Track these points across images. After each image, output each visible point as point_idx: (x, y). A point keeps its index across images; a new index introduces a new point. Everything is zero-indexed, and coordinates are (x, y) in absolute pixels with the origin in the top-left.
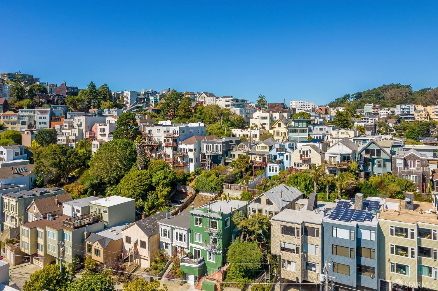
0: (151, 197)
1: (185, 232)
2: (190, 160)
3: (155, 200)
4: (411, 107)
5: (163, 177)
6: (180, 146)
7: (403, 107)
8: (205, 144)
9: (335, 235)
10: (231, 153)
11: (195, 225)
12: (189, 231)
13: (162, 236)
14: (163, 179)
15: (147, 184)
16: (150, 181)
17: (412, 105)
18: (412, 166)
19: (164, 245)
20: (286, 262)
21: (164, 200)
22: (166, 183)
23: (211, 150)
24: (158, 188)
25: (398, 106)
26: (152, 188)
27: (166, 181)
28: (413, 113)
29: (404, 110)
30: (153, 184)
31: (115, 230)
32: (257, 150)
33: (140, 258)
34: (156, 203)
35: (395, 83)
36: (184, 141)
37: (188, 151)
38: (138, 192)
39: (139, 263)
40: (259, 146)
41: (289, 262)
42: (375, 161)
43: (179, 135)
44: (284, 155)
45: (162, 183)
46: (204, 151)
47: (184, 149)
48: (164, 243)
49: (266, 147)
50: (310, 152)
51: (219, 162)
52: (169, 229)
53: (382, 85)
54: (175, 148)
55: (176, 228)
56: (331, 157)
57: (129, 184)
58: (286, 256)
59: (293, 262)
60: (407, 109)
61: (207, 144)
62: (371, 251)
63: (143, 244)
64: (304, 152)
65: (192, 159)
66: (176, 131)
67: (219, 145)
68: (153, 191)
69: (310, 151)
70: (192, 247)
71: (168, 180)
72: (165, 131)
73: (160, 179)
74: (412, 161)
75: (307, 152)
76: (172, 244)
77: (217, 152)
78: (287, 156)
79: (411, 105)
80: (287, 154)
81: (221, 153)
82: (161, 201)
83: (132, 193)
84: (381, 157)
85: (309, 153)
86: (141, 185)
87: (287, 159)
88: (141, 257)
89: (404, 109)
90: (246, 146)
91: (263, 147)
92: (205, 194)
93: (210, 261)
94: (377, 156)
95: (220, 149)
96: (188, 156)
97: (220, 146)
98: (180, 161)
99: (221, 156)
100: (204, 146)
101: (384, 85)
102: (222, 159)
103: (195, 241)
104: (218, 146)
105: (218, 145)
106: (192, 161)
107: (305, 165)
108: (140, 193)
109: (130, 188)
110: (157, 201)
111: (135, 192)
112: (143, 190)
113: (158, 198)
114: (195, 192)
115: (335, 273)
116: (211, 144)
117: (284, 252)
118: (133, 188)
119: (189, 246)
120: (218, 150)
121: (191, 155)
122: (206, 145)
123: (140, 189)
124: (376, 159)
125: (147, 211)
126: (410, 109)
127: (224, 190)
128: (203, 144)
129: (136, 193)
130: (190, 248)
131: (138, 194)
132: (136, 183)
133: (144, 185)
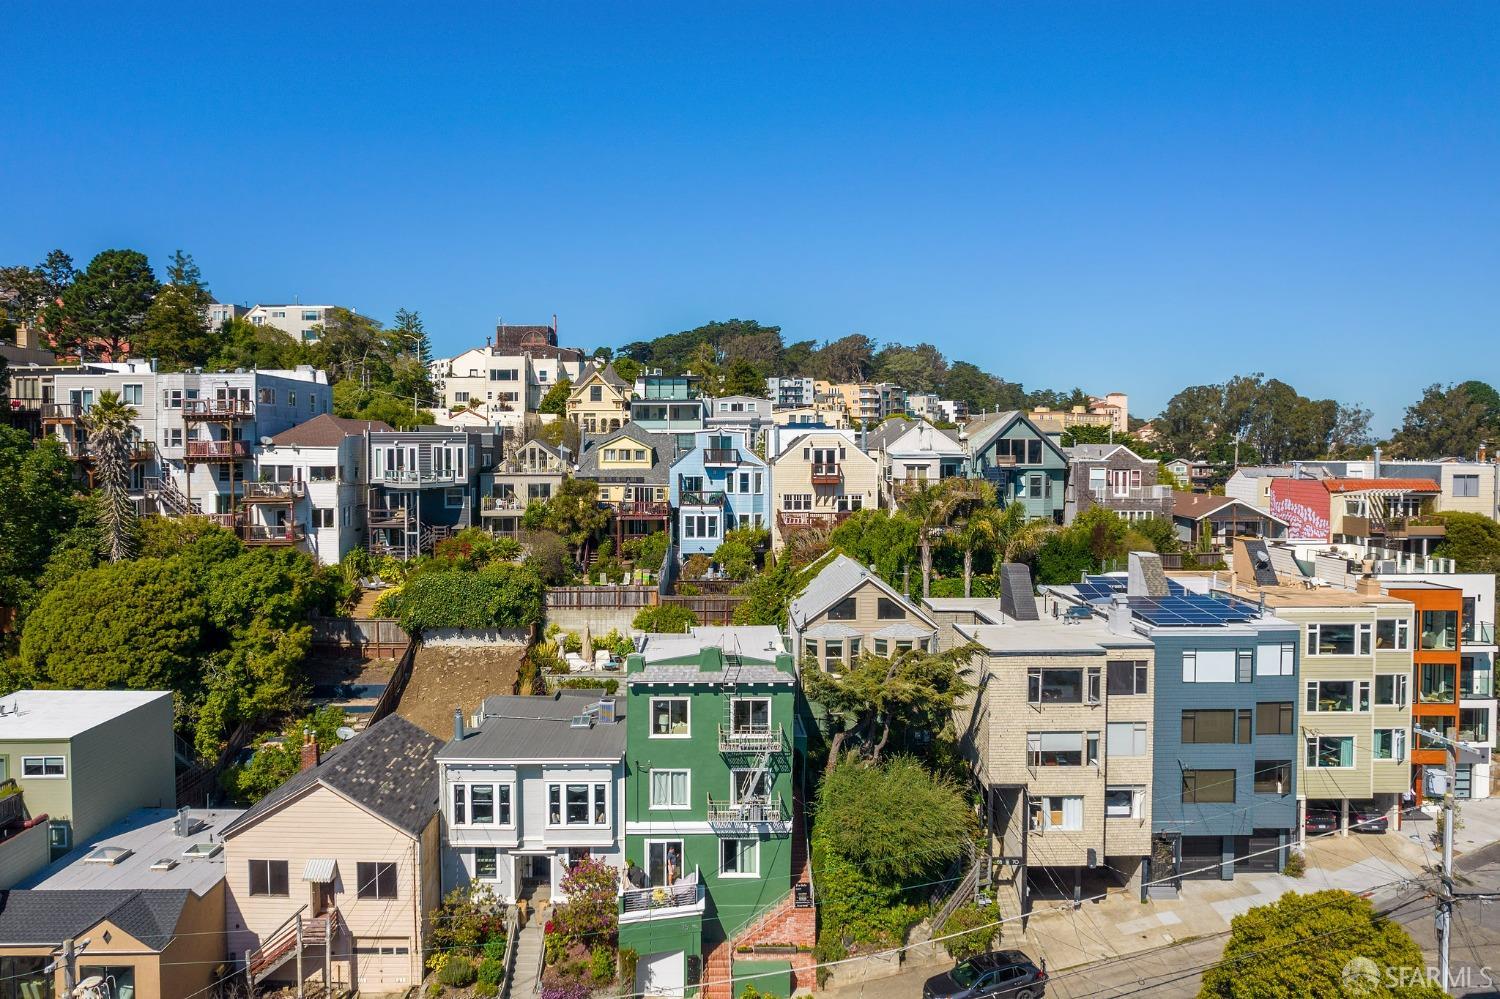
0: (219, 679)
1: (604, 777)
2: (324, 518)
3: (241, 690)
4: (805, 385)
5: (271, 580)
6: (265, 458)
7: (787, 383)
8: (384, 448)
9: (1188, 677)
10: (498, 481)
11: (653, 736)
12: (622, 770)
13: (460, 818)
14: (270, 592)
15: (195, 620)
16: (200, 605)
17: (808, 379)
18: (1121, 487)
19: (470, 862)
20: (1046, 804)
21: (284, 685)
22: (288, 607)
23: (413, 468)
24: (250, 633)
25: (773, 382)
26: (215, 639)
27: (291, 598)
28: (811, 401)
29: (789, 393)
30: (219, 619)
31: (130, 854)
32: (603, 466)
33: (356, 951)
34: (246, 704)
35: (742, 319)
36: (281, 436)
37: (306, 476)
38: (158, 659)
39: (346, 977)
40: (613, 451)
41: (1056, 803)
42: (1023, 479)
43: (251, 411)
44: (730, 476)
45: (267, 609)
46: (379, 474)
47: (286, 471)
48: (467, 850)
49: (640, 454)
50: (843, 456)
51: (454, 517)
52: (509, 778)
53: (708, 324)
54: (231, 470)
55: (550, 767)
56: (910, 467)
57: (97, 626)
58: (1047, 781)
59: (1069, 797)
60: (795, 389)
61: (393, 447)
62: (1280, 710)
63: (378, 881)
64: (818, 454)
65: (329, 513)
66: (233, 392)
67: (454, 448)
68: (225, 651)
69: (843, 452)
70: (634, 841)
71: (296, 591)
72: (177, 394)
73: (256, 589)
74: (1121, 473)
75: (831, 454)
76: (521, 845)
77: (444, 478)
78: (744, 477)
79: (805, 379)
80: (743, 469)
81: (463, 479)
82: (266, 691)
83: (126, 666)
84: (1042, 465)
85: (837, 459)
86: (168, 626)
87: (744, 488)
88: (361, 944)
89: (787, 389)
90: (549, 455)
91: (628, 452)
92: (456, 643)
93: (731, 874)
94: (1030, 462)
95: (460, 465)
96: (306, 497)
97: (460, 451)
98: (263, 522)
99: (459, 492)
100: (380, 454)
101: (712, 323)
102: (466, 505)
103: (653, 807)
104: (448, 451)
105: (450, 446)
106: (329, 523)
107: (826, 501)
108: (164, 665)
109: (105, 641)
110: (251, 692)
111: (141, 661)
112: (181, 650)
113: (251, 681)
114: (405, 637)
115: (1190, 807)
116: (416, 447)
117: (1040, 769)
118: (126, 641)
119: (621, 837)
120: (448, 467)
121: (325, 495)
122: (391, 452)
123: (165, 647)
124: (1026, 470)
125: (211, 746)
126: (804, 391)
127: (552, 615)
128: (375, 447)
129: (146, 666)
130: (622, 845)
131: (157, 669)
132: (140, 617)
133: (181, 626)
